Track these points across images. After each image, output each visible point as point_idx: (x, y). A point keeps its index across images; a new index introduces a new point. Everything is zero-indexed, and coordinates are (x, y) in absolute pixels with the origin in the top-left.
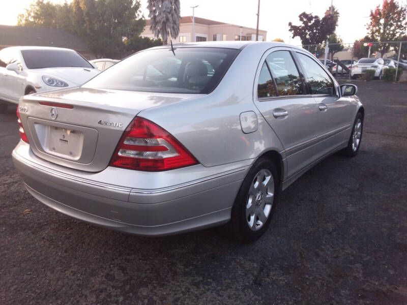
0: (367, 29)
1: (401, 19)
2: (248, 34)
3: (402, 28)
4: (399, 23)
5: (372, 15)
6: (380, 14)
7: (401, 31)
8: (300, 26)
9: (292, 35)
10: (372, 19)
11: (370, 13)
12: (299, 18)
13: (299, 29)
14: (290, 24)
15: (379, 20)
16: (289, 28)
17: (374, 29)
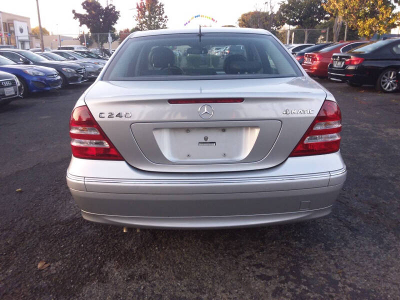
0: (136, 20)
1: (162, 13)
2: (8, 20)
3: (163, 21)
4: (161, 16)
5: (138, 7)
6: (144, 7)
7: (163, 23)
8: (85, 15)
9: (79, 23)
10: (138, 11)
11: (136, 6)
12: (82, 7)
13: (84, 17)
14: (74, 12)
15: (144, 12)
16: (73, 15)
17: (142, 20)
